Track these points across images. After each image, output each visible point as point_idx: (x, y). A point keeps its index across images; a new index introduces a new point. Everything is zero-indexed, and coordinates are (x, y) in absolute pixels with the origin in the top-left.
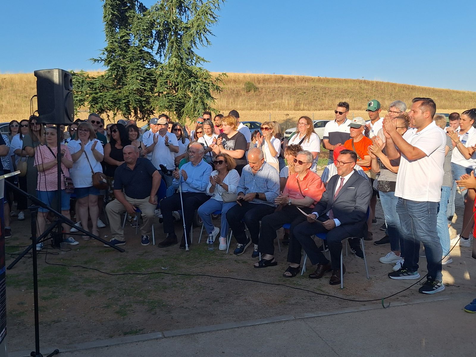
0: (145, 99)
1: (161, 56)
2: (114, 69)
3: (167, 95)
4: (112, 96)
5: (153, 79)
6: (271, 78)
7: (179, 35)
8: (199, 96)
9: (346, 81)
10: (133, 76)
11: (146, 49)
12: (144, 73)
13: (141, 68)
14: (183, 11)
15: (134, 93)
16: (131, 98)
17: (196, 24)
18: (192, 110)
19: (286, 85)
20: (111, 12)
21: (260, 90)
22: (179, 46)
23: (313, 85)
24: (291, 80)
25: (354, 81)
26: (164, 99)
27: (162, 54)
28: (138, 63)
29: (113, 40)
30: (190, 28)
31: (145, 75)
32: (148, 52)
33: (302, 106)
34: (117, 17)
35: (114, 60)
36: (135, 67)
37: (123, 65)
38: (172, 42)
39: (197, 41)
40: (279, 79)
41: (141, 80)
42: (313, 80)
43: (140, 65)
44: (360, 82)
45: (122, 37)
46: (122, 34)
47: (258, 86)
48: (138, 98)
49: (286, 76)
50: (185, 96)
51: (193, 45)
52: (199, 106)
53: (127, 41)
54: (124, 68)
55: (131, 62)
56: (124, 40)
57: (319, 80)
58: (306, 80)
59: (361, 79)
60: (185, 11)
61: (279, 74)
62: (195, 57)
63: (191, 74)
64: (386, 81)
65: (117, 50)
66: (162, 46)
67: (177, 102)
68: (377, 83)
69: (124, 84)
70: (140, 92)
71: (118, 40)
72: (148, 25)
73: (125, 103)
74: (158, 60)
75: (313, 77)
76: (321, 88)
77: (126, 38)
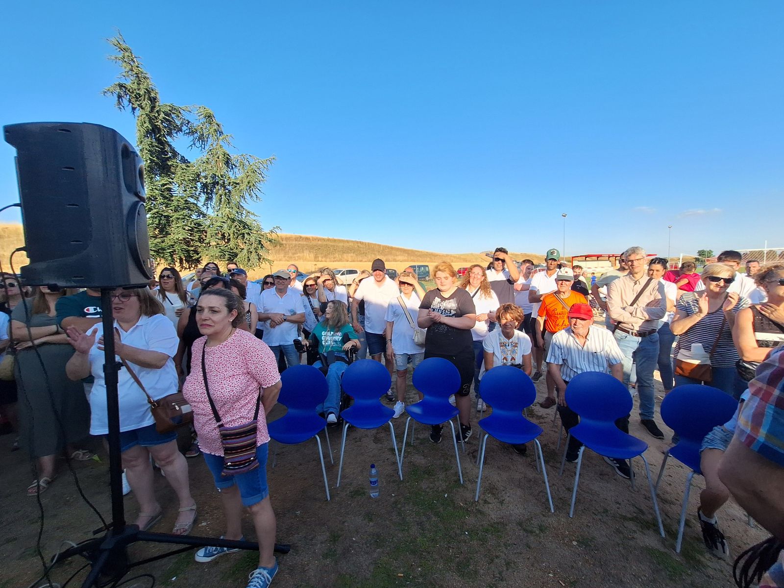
0: (192, 249)
1: (208, 208)
2: (156, 217)
3: (218, 246)
4: (154, 245)
5: (202, 229)
6: (292, 237)
7: (227, 189)
8: (253, 246)
9: (348, 241)
10: (178, 225)
11: (192, 200)
12: (191, 223)
13: (188, 218)
14: (231, 167)
15: (180, 243)
16: (177, 247)
17: (246, 181)
18: (246, 260)
19: (305, 243)
20: (149, 158)
21: (284, 246)
22: (228, 200)
23: (325, 243)
24: (307, 239)
25: (353, 241)
26: (215, 249)
27: (209, 206)
28: (184, 213)
29: (153, 187)
30: (238, 184)
31: (193, 225)
32: (194, 204)
33: (320, 258)
34: (157, 164)
35: (155, 208)
36: (180, 217)
37: (166, 214)
38: (221, 196)
39: (247, 196)
40: (298, 238)
41: (189, 230)
42: (324, 240)
43: (186, 215)
44: (357, 242)
45: (163, 185)
46: (163, 182)
47: (284, 242)
48: (185, 247)
49: (303, 235)
50: (237, 246)
51: (242, 200)
52: (254, 256)
53: (169, 190)
54: (167, 217)
55: (175, 211)
56: (167, 188)
57: (329, 240)
58: (319, 240)
59: (358, 240)
60: (232, 168)
61: (298, 234)
62: (245, 211)
63: (245, 225)
64: (374, 243)
65: (159, 198)
66: (209, 199)
67: (230, 252)
68: (368, 243)
69: (168, 234)
70: (187, 242)
71: (159, 188)
72: (194, 176)
73: (169, 252)
74: (205, 212)
75: (324, 237)
76: (331, 246)
77: (168, 186)
